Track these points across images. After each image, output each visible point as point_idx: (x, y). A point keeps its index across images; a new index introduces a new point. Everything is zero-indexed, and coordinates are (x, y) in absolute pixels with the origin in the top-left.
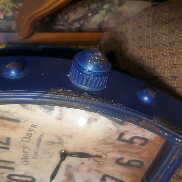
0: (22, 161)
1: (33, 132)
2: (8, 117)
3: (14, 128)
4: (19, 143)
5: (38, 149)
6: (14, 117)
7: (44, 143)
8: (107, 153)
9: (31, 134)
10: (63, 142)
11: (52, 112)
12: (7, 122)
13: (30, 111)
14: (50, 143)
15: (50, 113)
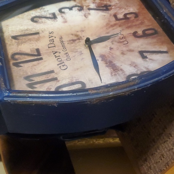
0: (60, 67)
1: (53, 38)
2: (30, 33)
3: (38, 40)
4: (48, 50)
5: (65, 50)
6: (34, 31)
7: (67, 43)
8: (120, 33)
9: (53, 40)
10: (81, 37)
11: (57, 19)
12: (30, 37)
13: (42, 24)
14: (72, 42)
15: (56, 20)
